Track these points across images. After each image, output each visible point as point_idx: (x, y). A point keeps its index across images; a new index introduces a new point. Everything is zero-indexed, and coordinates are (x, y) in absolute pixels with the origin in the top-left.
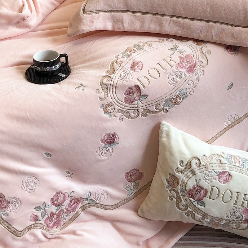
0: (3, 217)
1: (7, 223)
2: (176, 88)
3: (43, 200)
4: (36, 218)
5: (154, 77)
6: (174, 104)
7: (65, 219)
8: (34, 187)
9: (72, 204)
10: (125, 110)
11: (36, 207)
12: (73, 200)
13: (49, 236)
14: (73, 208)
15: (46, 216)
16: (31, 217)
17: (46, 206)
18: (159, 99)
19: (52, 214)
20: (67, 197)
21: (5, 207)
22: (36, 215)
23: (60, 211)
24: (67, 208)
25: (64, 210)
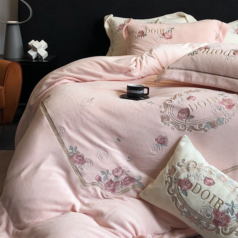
0: (79, 169)
1: (81, 175)
2: (215, 116)
3: (107, 168)
4: (100, 179)
5: (201, 106)
6: (212, 127)
7: (119, 189)
8: (104, 158)
9: (126, 180)
10: (176, 123)
11: (101, 171)
12: (127, 177)
13: (105, 196)
14: (127, 184)
15: (107, 181)
16: (96, 176)
17: (108, 173)
18: (201, 121)
19: (111, 181)
20: (124, 173)
21: (82, 164)
22: (100, 177)
23: (117, 181)
24: (122, 182)
25: (120, 182)
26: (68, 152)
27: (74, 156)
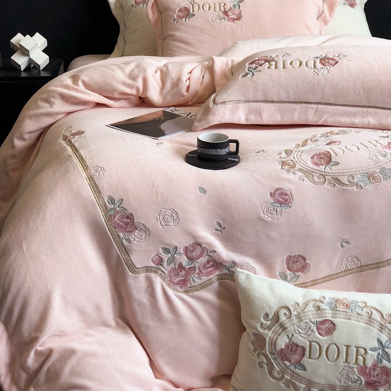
0: (124, 242)
1: (126, 251)
2: (377, 165)
3: (175, 243)
4: (160, 261)
5: (352, 150)
6: (372, 183)
7: (194, 281)
8: (171, 224)
9: (208, 266)
11: (164, 248)
12: (211, 261)
14: (209, 272)
15: (172, 266)
16: (155, 256)
17: (177, 252)
18: (352, 170)
19: (181, 266)
20: (205, 254)
21: (130, 232)
22: (161, 258)
23: (191, 267)
24: (201, 268)
25: (197, 269)
26: (107, 208)
27: (117, 217)
